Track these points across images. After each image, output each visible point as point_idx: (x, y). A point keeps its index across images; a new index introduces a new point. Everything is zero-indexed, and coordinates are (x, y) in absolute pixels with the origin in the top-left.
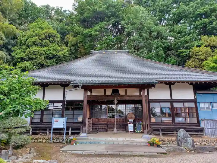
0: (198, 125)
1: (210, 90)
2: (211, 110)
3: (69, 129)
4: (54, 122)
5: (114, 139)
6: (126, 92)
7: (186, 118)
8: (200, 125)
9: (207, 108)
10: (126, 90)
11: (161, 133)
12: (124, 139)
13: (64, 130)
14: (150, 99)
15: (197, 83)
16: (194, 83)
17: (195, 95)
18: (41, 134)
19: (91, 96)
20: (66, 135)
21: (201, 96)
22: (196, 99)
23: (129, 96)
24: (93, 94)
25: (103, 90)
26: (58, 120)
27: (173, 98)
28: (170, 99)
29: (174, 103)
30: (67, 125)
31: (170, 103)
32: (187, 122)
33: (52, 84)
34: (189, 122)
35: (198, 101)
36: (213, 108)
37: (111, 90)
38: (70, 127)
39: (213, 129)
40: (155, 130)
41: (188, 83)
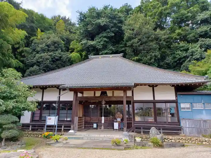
0: (178, 124)
1: (194, 92)
2: (191, 110)
3: (62, 126)
4: (48, 120)
5: (96, 136)
6: (113, 94)
7: (168, 118)
8: (180, 124)
9: (188, 108)
10: (113, 92)
11: (142, 131)
12: (105, 136)
13: (55, 127)
14: (134, 100)
15: (179, 85)
16: (175, 85)
17: (176, 96)
18: (39, 130)
19: (83, 97)
20: (57, 131)
21: (182, 97)
22: (177, 100)
23: (115, 97)
24: (85, 95)
25: (93, 92)
26: (51, 118)
27: (156, 99)
28: (153, 99)
29: (156, 104)
30: (58, 123)
31: (153, 103)
32: (168, 121)
33: (51, 87)
34: (170, 121)
35: (179, 102)
36: (193, 108)
37: (100, 92)
38: (62, 125)
39: (191, 128)
40: (136, 128)
41: (170, 85)
